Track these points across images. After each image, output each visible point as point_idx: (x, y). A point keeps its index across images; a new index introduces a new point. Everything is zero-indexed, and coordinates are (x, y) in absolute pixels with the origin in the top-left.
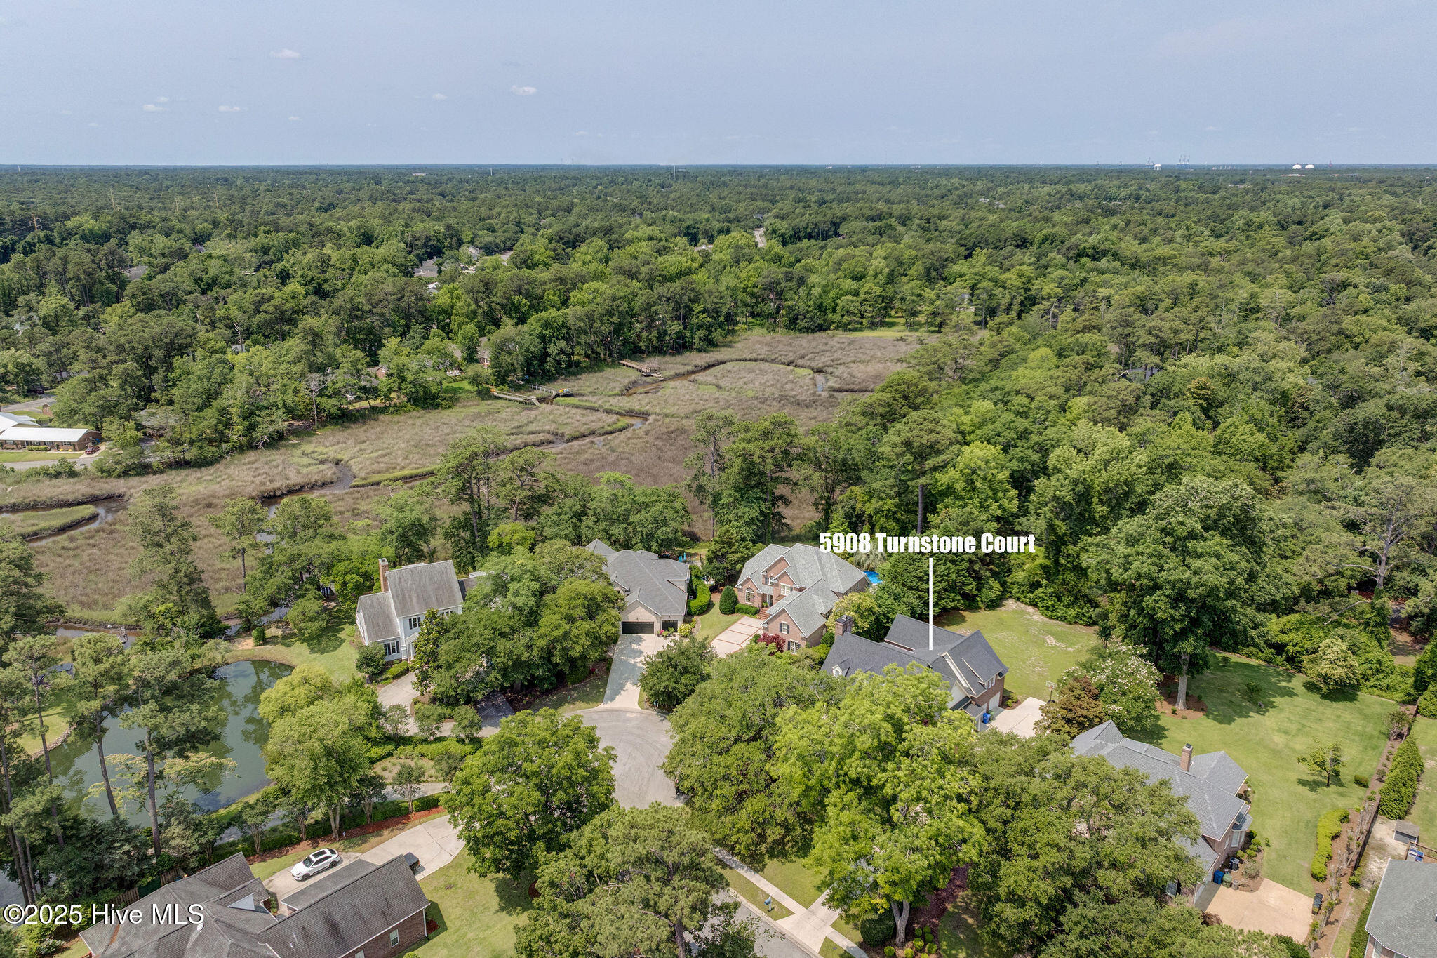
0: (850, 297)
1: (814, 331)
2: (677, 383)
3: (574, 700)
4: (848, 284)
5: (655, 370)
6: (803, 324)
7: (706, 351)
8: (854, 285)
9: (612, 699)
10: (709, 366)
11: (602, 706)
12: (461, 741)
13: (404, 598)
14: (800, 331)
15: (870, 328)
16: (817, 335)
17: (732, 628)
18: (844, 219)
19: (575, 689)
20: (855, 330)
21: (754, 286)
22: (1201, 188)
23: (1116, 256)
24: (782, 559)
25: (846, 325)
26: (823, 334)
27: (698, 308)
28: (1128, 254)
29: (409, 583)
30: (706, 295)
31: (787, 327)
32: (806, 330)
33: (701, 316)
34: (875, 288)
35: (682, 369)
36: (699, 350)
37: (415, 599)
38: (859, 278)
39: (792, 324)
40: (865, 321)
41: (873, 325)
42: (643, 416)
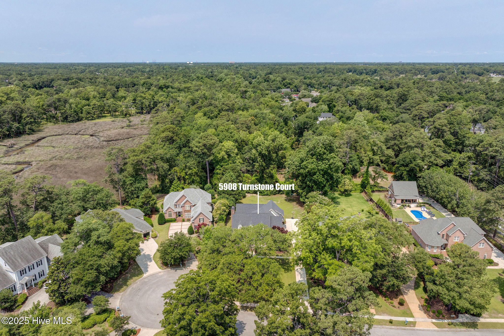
0: (87, 107)
1: (76, 122)
2: (29, 148)
3: (131, 278)
4: (84, 102)
5: (14, 145)
6: (71, 119)
7: (33, 134)
8: (87, 102)
9: (147, 271)
10: (39, 140)
11: (145, 275)
12: (98, 314)
13: (13, 261)
14: (69, 122)
15: (98, 118)
16: (78, 123)
17: (170, 228)
18: (53, 80)
19: (127, 273)
20: (92, 120)
21: (43, 105)
22: (171, 68)
23: (172, 88)
24: (183, 196)
25: (88, 118)
26: (80, 122)
27: (24, 115)
28: (176, 86)
29: (12, 253)
30: (26, 110)
31: (63, 121)
32: (72, 121)
33: (27, 119)
34: (97, 103)
35: (28, 143)
36: (29, 134)
37: (20, 260)
38: (88, 100)
39: (65, 119)
40: (95, 116)
41: (99, 117)
42: (29, 164)
